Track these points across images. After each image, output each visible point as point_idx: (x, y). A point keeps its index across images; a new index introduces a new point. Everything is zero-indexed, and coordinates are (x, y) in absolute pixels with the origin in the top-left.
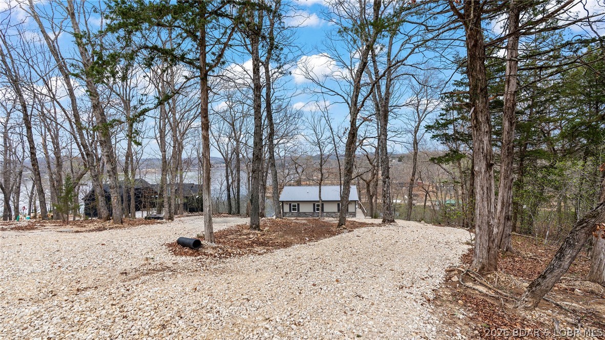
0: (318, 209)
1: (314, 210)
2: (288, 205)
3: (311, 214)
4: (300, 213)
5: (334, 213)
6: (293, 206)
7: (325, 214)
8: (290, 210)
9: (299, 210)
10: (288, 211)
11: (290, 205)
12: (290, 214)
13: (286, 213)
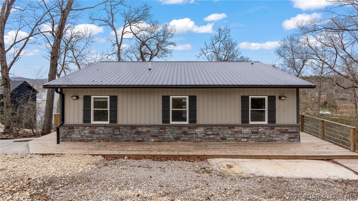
0: (178, 116)
1: (166, 119)
2: (81, 102)
3: (155, 131)
4: (118, 128)
5: (231, 127)
6: (97, 104)
7: (199, 131)
8: (87, 119)
9: (114, 119)
10: (81, 122)
11: (87, 99)
12: (87, 131)
13: (72, 127)
